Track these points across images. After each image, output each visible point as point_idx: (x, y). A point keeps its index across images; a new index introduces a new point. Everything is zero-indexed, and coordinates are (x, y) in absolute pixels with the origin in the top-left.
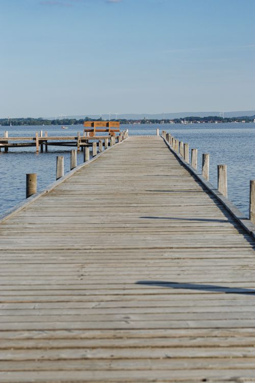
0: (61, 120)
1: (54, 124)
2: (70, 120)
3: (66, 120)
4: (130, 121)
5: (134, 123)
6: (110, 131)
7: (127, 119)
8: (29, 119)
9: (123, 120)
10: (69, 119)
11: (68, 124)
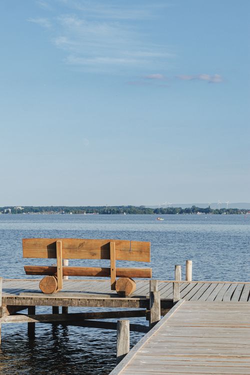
0: (165, 209)
1: (157, 213)
2: (174, 209)
3: (171, 208)
4: (242, 210)
5: (247, 213)
6: (113, 274)
7: (240, 208)
8: (130, 207)
9: (234, 210)
10: (174, 207)
11: (172, 213)
